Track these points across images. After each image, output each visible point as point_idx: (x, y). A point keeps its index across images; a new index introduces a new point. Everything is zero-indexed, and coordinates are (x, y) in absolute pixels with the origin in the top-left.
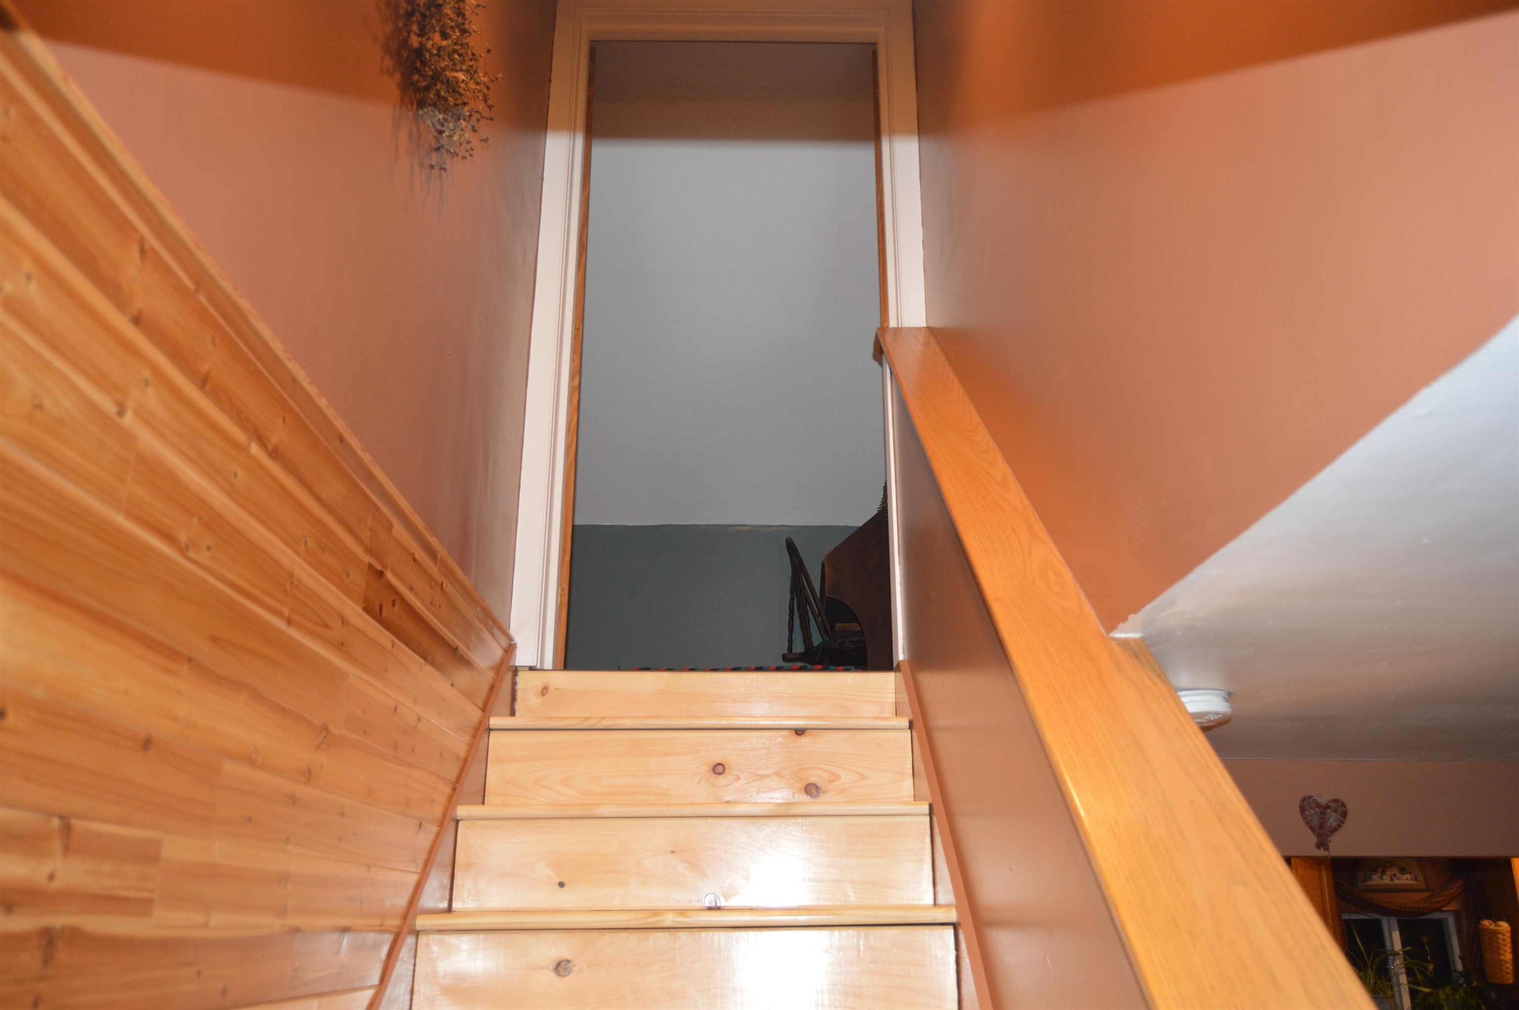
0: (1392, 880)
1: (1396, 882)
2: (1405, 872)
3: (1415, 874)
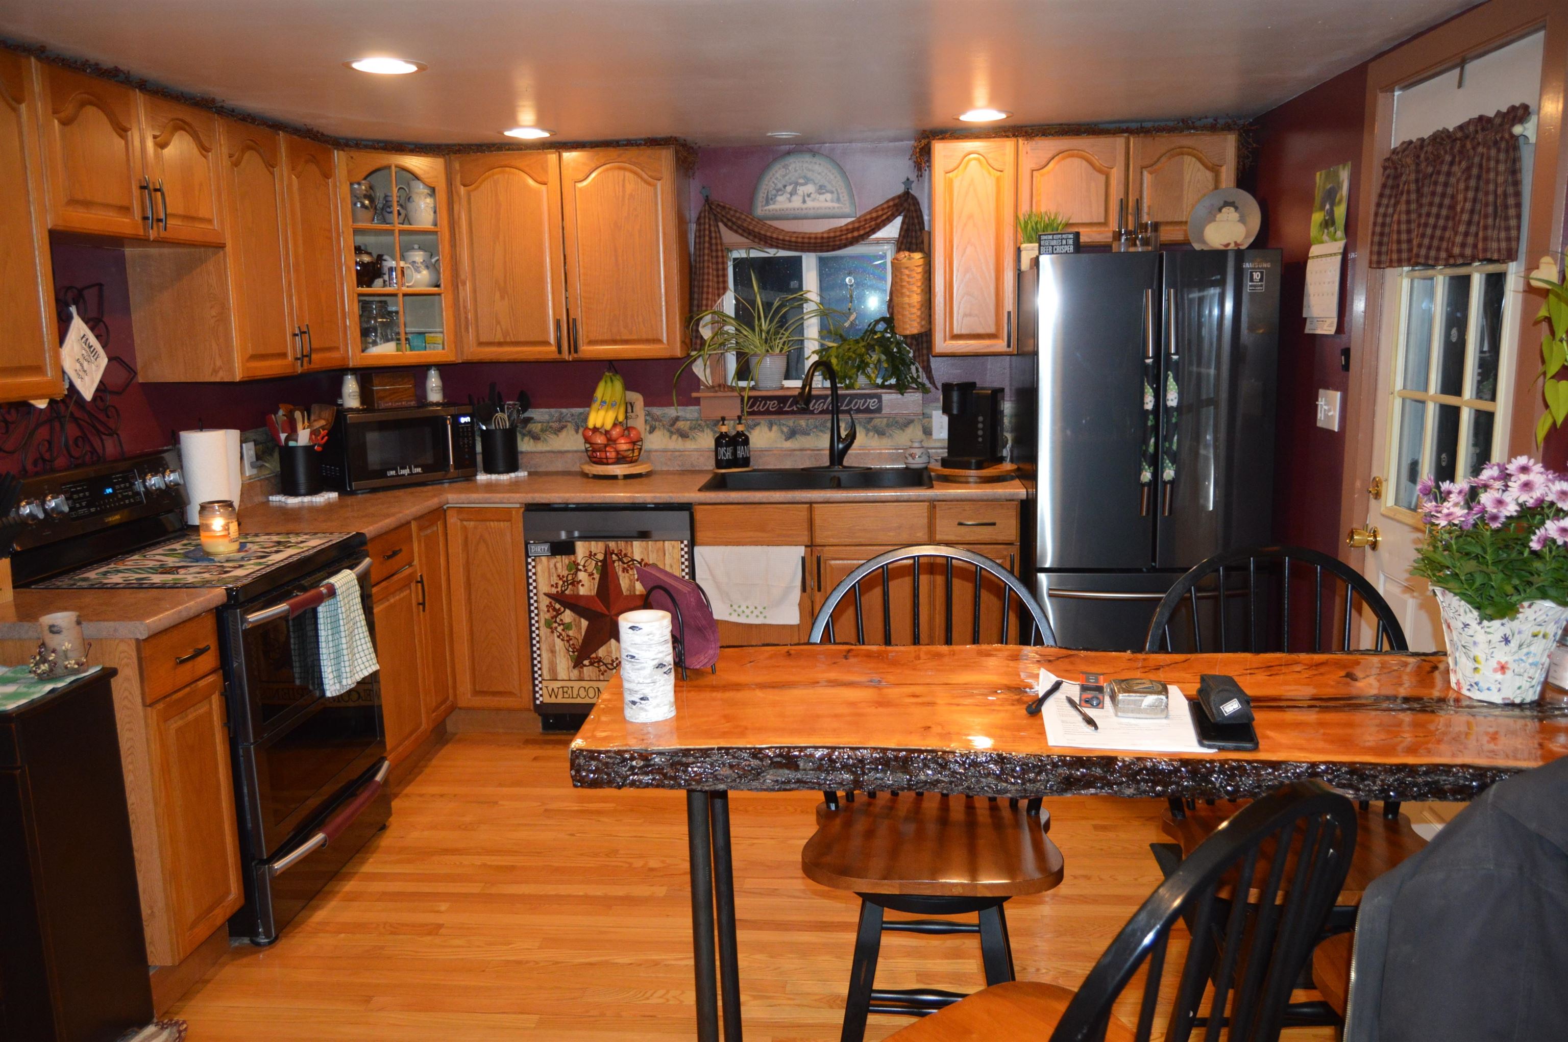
0: (804, 202)
1: (810, 204)
2: (824, 191)
3: (838, 194)
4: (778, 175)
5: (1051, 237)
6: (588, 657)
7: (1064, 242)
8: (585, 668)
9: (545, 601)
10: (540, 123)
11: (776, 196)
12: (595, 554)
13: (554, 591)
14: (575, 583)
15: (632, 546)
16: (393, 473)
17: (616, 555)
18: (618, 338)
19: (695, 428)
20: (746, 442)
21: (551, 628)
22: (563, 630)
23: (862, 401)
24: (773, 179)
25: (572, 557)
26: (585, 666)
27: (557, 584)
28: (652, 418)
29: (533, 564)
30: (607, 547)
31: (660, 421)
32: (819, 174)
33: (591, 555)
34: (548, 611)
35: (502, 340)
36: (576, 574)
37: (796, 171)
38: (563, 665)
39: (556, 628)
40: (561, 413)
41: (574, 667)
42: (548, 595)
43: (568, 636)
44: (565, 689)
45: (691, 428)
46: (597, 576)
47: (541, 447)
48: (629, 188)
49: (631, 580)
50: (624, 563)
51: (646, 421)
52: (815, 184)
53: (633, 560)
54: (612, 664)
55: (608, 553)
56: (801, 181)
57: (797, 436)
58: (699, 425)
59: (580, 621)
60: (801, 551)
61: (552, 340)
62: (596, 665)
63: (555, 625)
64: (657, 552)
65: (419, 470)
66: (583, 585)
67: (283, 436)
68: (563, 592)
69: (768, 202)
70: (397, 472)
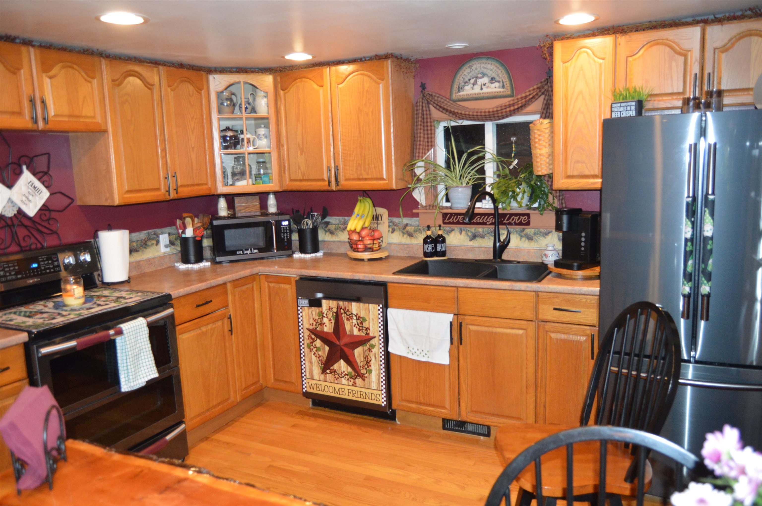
0: (482, 89)
1: (485, 90)
2: (494, 81)
3: (503, 82)
4: (465, 73)
5: (619, 105)
6: (329, 369)
7: (629, 108)
8: (328, 375)
9: (307, 333)
10: (306, 50)
11: (464, 86)
12: (332, 308)
13: (311, 327)
14: (322, 324)
15: (351, 305)
16: (241, 252)
17: (343, 310)
18: (361, 177)
19: (417, 231)
20: (444, 241)
21: (310, 349)
22: (316, 351)
23: (518, 217)
24: (463, 76)
25: (320, 308)
26: (328, 373)
27: (313, 323)
28: (393, 224)
29: (301, 310)
30: (338, 305)
31: (398, 226)
32: (491, 70)
33: (330, 309)
34: (309, 339)
35: (301, 178)
36: (322, 319)
37: (476, 69)
38: (317, 371)
39: (312, 349)
40: (345, 220)
41: (322, 373)
42: (308, 329)
43: (319, 354)
44: (318, 385)
45: (414, 231)
46: (333, 321)
47: (335, 238)
48: (367, 85)
49: (351, 326)
50: (347, 315)
51: (389, 226)
52: (489, 77)
53: (352, 314)
54: (341, 375)
55: (339, 308)
56: (480, 76)
57: (477, 239)
58: (419, 229)
59: (325, 347)
60: (450, 317)
61: (326, 177)
62: (333, 373)
63: (312, 347)
64: (365, 310)
65: (257, 251)
66: (326, 326)
67: (180, 231)
68: (316, 329)
69: (460, 89)
70: (243, 252)
